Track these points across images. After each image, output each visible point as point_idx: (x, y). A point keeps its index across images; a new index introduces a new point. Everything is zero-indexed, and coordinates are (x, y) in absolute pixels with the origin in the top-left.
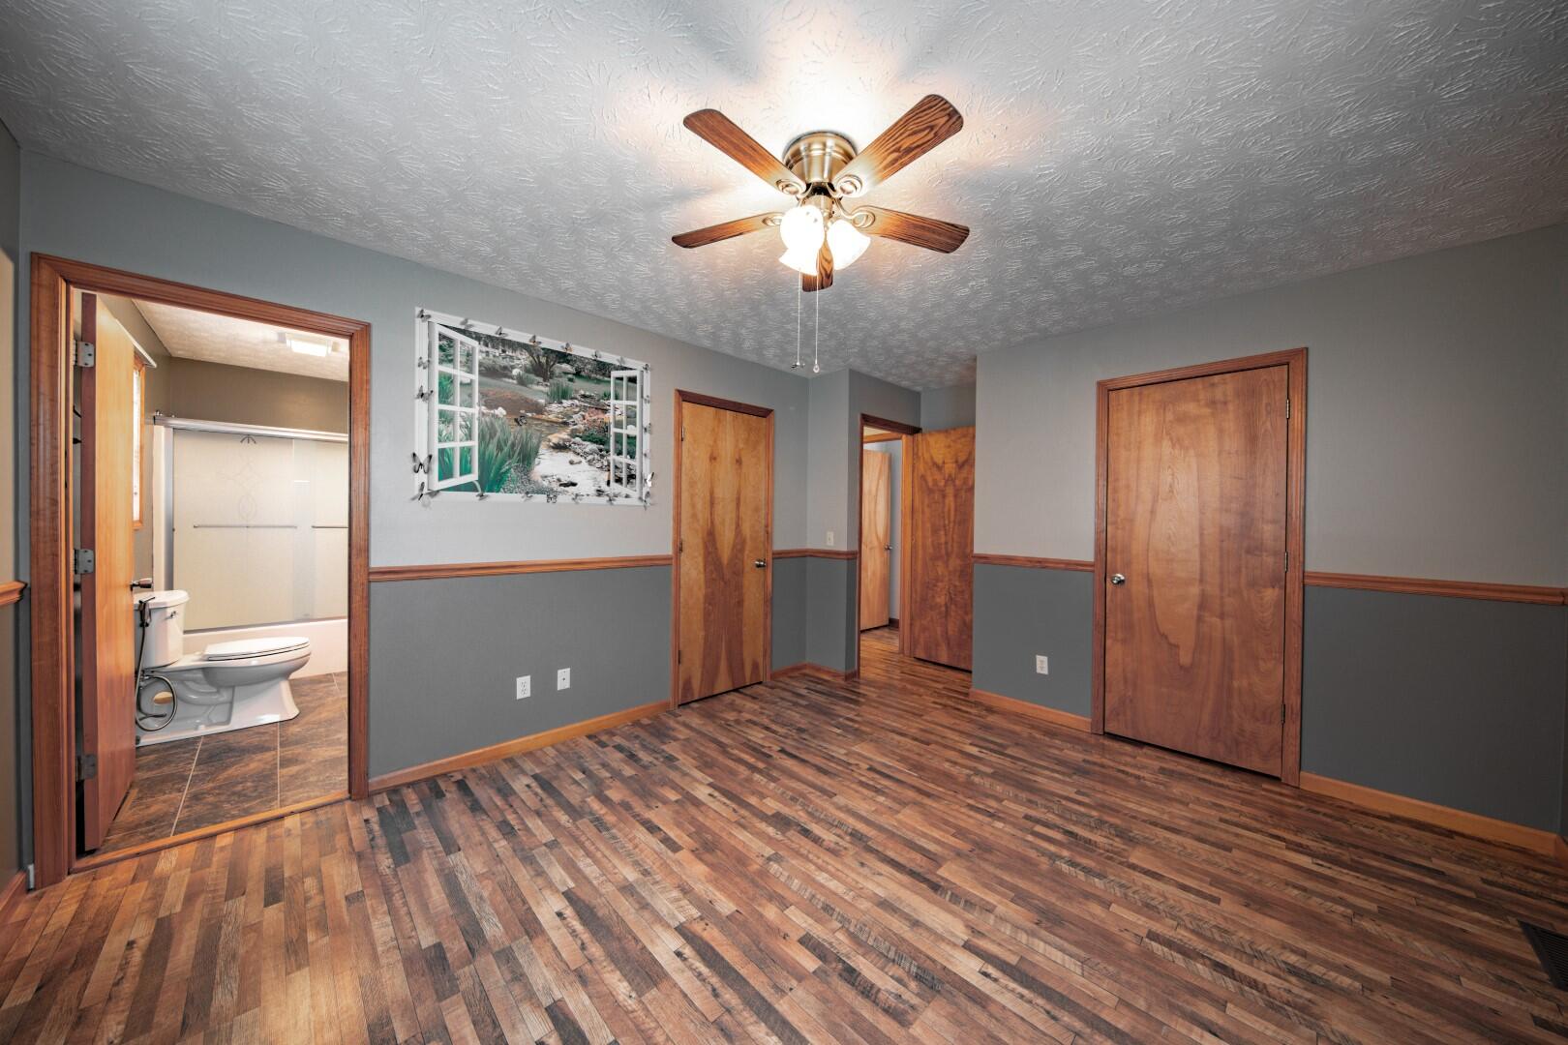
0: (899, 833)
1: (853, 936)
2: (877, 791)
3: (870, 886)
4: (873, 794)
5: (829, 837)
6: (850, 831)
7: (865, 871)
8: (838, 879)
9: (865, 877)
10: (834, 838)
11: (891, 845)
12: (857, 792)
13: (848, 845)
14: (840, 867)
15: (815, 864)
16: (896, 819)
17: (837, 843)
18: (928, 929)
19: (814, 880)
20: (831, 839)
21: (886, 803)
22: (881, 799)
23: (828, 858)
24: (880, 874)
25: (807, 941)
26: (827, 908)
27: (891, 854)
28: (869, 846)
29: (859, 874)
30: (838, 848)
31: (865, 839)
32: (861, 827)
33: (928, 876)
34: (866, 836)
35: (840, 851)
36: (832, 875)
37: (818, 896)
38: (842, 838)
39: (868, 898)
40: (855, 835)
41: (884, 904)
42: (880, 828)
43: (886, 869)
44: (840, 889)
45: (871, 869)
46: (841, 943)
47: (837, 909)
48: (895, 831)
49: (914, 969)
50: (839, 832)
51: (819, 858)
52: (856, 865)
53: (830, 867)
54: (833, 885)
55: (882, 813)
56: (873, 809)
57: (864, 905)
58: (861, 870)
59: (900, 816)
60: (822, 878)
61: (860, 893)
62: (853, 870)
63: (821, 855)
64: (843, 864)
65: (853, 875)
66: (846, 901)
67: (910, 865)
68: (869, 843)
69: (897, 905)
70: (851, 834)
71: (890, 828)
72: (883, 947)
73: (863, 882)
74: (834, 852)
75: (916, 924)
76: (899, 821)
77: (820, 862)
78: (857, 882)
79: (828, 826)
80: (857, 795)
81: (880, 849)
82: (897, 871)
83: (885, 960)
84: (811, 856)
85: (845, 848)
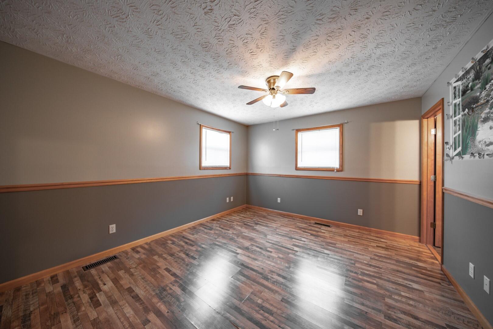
0: (251, 282)
1: (262, 253)
2: (262, 307)
3: (259, 263)
4: (264, 305)
5: (276, 277)
6: (269, 281)
7: (262, 267)
8: (268, 264)
9: (261, 265)
10: (274, 277)
11: (254, 276)
12: (272, 305)
13: (268, 274)
14: (269, 267)
15: (276, 267)
16: (253, 289)
17: (272, 275)
18: (246, 256)
19: (275, 263)
20: (275, 276)
21: (257, 298)
22: (260, 301)
23: (273, 270)
24: (257, 266)
25: (271, 252)
26: (269, 257)
27: (254, 273)
28: (262, 275)
29: (263, 266)
30: (272, 273)
31: (263, 277)
32: (266, 283)
33: (244, 267)
34: (263, 279)
35: (270, 272)
36: (270, 265)
37: (272, 260)
38: (271, 277)
39: (260, 260)
40: (266, 278)
41: (256, 259)
42: (258, 283)
43: (256, 268)
44: (267, 262)
45: (260, 268)
46: (264, 252)
47: (266, 257)
48: (253, 283)
49: (250, 250)
50: (273, 279)
51: (276, 269)
52: (264, 268)
53: (272, 267)
54: (269, 263)
55: (258, 291)
56: (262, 294)
57: (260, 259)
58: (263, 267)
59: (251, 290)
60: (273, 264)
61: (262, 261)
62: (265, 267)
63: (275, 270)
64: (268, 268)
65: (264, 265)
66: (265, 259)
67: (248, 270)
68: (262, 276)
69: (252, 260)
70: (269, 279)
71: (255, 284)
72: (255, 252)
73: (262, 264)
74: (272, 272)
75: (249, 257)
76: (252, 288)
77: (275, 268)
78: (263, 264)
79: (277, 281)
80: (271, 302)
81: (258, 274)
82: (252, 268)
83: (255, 251)
84: (279, 270)
85: (269, 273)
